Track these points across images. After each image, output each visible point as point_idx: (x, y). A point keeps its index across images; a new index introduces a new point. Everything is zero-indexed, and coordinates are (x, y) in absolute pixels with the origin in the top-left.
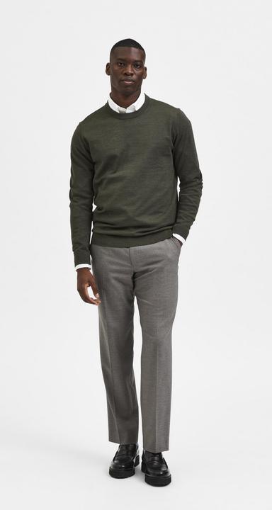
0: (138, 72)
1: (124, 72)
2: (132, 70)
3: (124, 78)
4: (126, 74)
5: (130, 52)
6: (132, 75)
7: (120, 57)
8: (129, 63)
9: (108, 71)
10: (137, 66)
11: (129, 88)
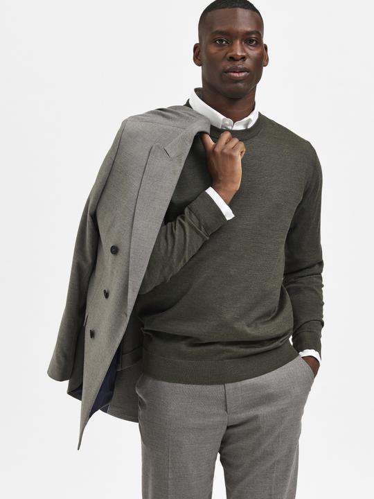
0: (253, 52)
1: (230, 54)
2: (243, 50)
3: (229, 66)
4: (232, 59)
5: (235, 17)
6: (244, 58)
7: (218, 28)
8: (236, 38)
9: (197, 58)
10: (251, 41)
11: (241, 85)
